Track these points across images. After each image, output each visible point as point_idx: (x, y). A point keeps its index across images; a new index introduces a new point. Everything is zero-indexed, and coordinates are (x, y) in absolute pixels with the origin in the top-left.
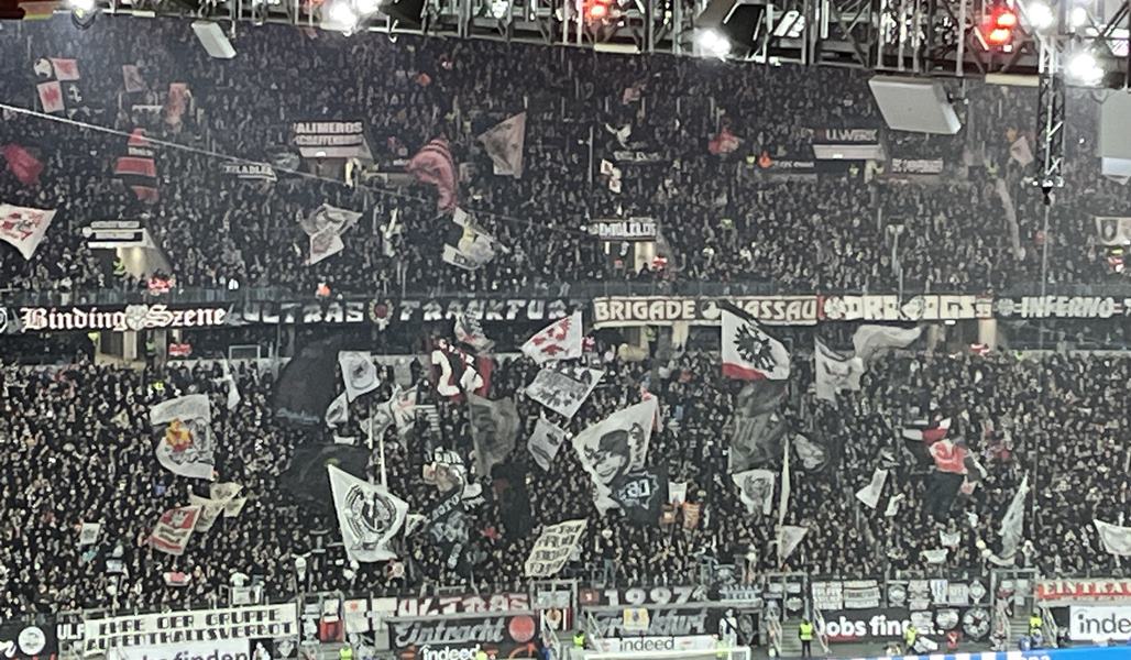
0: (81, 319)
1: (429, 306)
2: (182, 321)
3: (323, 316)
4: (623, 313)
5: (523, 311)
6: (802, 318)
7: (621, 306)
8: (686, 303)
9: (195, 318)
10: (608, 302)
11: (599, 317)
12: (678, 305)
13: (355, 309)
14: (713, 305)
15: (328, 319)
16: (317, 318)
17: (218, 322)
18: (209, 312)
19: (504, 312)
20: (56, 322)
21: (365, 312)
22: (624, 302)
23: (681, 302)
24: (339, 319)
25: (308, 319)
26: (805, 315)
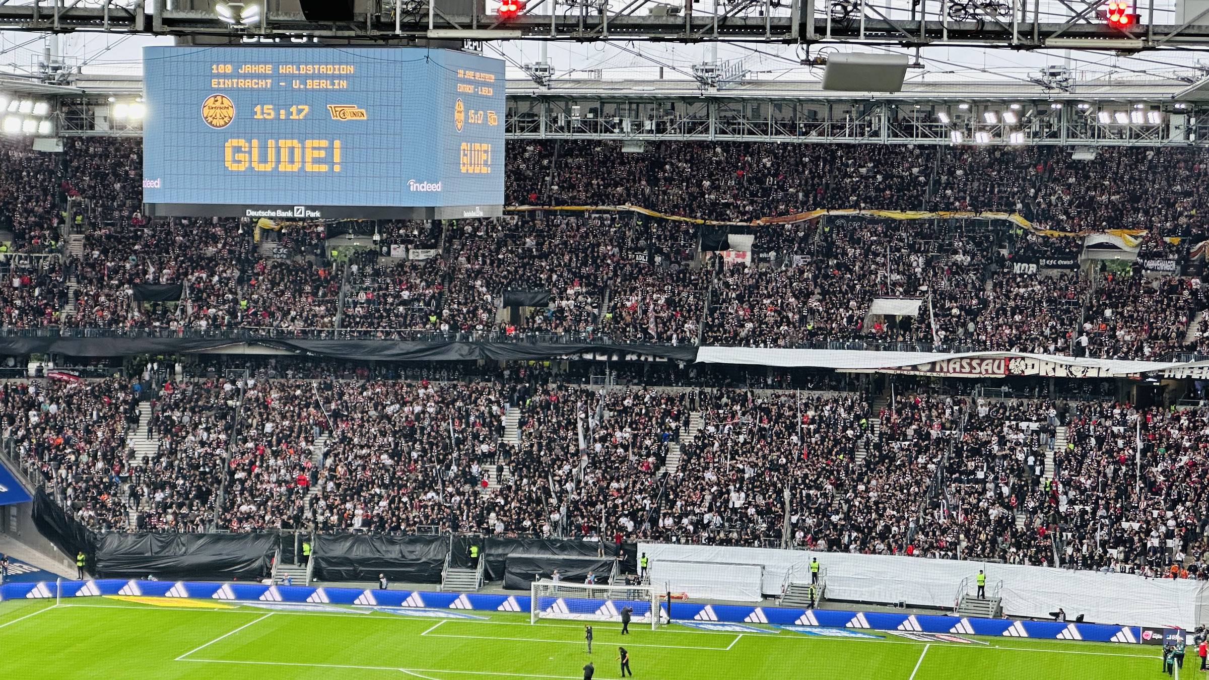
6: (993, 373)
16: (635, 358)
25: (628, 358)
26: (996, 370)
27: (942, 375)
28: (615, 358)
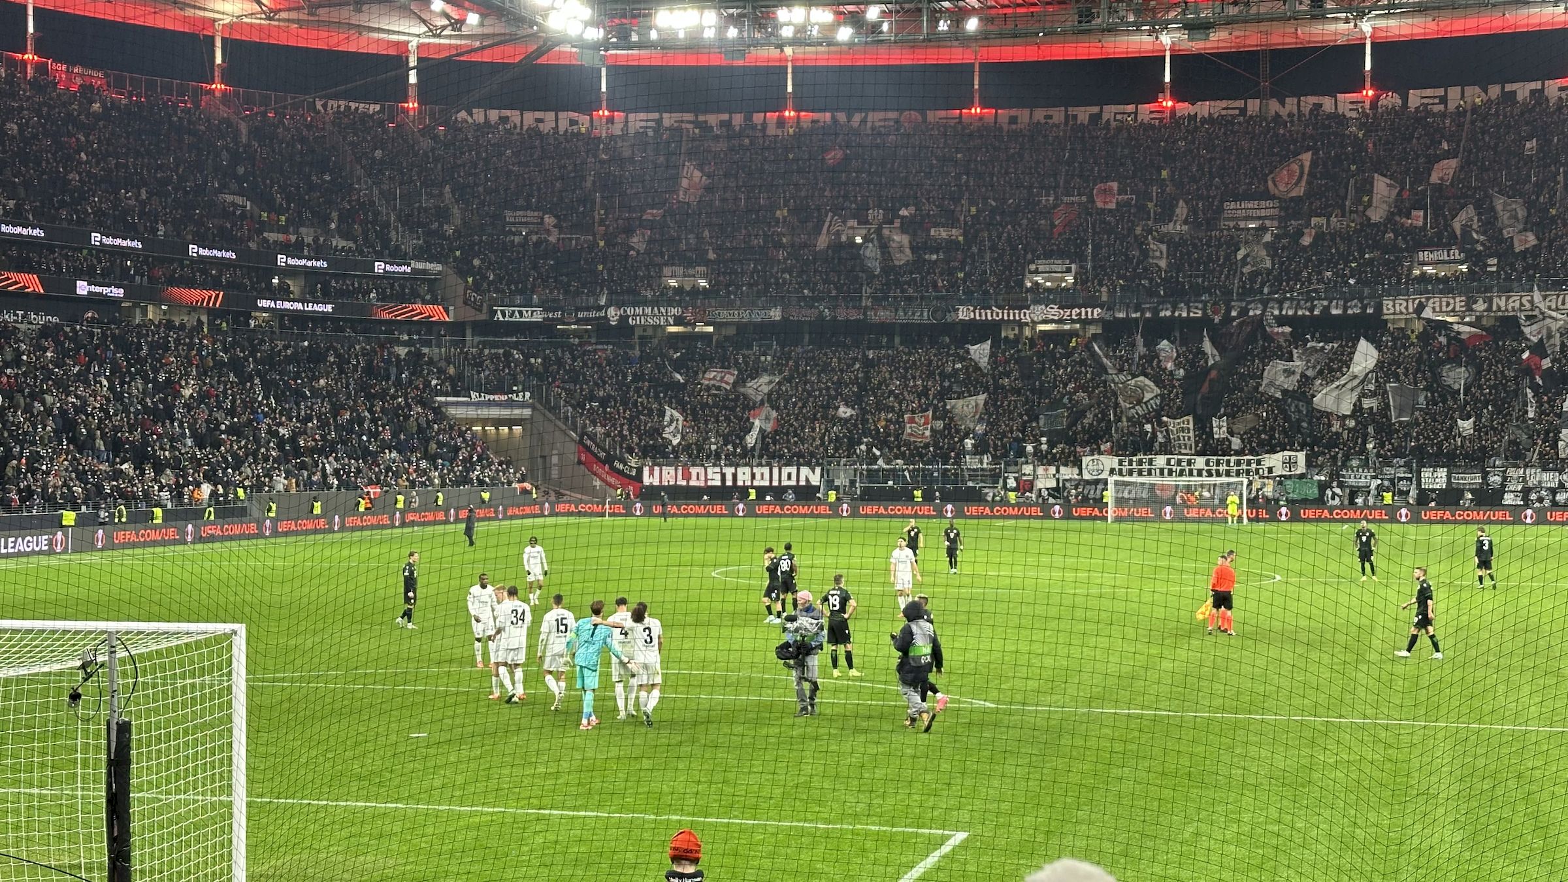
0: (998, 315)
1: (1252, 305)
2: (1071, 315)
3: (1173, 312)
4: (1407, 308)
5: (1326, 309)
7: (1405, 304)
8: (1458, 299)
9: (1080, 314)
10: (1394, 301)
11: (1385, 311)
12: (1452, 301)
13: (1197, 308)
14: (1481, 301)
15: (1177, 314)
16: (1168, 313)
17: (1095, 316)
18: (1089, 310)
19: (1311, 310)
20: (980, 315)
21: (1204, 310)
22: (1407, 301)
23: (1454, 298)
24: (1184, 315)
25: (1162, 314)
27: (1500, 314)
28: (1148, 315)
